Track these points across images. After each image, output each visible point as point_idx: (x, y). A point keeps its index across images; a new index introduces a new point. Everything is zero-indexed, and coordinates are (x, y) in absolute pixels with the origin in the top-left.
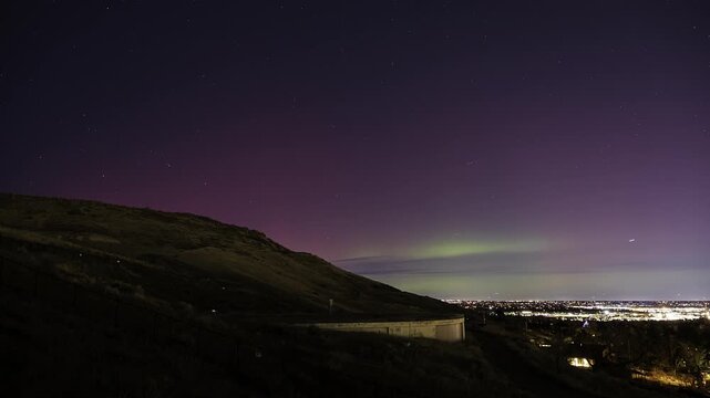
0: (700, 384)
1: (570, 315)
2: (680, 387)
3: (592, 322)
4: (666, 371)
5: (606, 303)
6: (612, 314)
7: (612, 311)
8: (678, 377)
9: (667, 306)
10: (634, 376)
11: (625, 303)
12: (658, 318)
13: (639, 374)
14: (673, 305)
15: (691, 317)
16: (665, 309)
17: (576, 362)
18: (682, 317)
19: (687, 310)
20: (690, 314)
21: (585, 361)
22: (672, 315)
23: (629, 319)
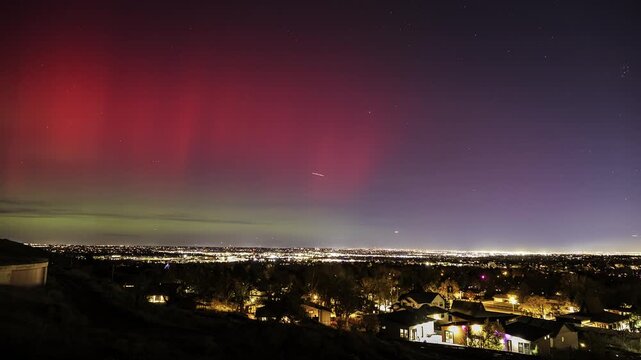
0: (242, 308)
1: (156, 258)
2: (229, 313)
3: (173, 264)
4: (221, 301)
5: (186, 249)
6: (189, 258)
7: (189, 255)
8: (228, 305)
9: (229, 251)
10: (198, 307)
11: (200, 248)
12: (222, 260)
13: (202, 306)
14: (233, 250)
15: (243, 259)
16: (227, 254)
17: (153, 300)
18: (237, 260)
19: (242, 254)
20: (242, 257)
21: (162, 297)
22: (231, 259)
23: (201, 262)
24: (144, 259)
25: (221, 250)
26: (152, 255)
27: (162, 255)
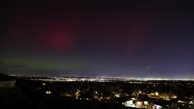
0: (74, 96)
1: (48, 80)
2: (70, 97)
3: (53, 82)
4: (68, 93)
5: (57, 77)
6: (58, 80)
8: (70, 95)
9: (70, 78)
11: (62, 77)
12: (68, 81)
13: (62, 94)
14: (72, 78)
17: (47, 92)
18: (73, 80)
20: (74, 80)
21: (50, 92)
22: (71, 80)
23: (62, 81)
24: (44, 80)
25: (68, 78)
27: (50, 79)
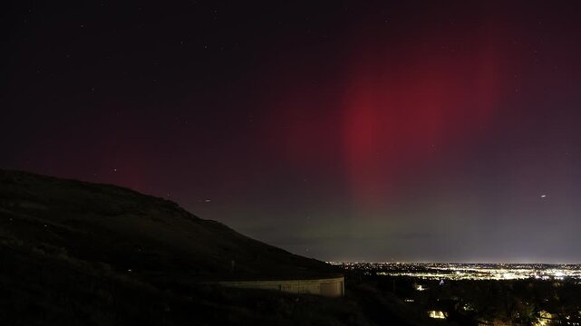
1: (430, 275)
3: (447, 280)
4: (505, 321)
5: (457, 265)
6: (462, 274)
7: (462, 271)
9: (504, 268)
12: (498, 277)
13: (483, 324)
14: (509, 267)
15: (522, 277)
16: (502, 271)
17: (434, 315)
18: (516, 277)
19: (520, 271)
20: (522, 274)
21: (441, 313)
22: (508, 276)
24: (419, 275)
25: (495, 267)
26: (427, 272)
27: (435, 271)
